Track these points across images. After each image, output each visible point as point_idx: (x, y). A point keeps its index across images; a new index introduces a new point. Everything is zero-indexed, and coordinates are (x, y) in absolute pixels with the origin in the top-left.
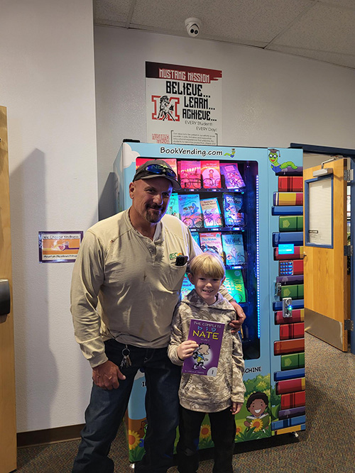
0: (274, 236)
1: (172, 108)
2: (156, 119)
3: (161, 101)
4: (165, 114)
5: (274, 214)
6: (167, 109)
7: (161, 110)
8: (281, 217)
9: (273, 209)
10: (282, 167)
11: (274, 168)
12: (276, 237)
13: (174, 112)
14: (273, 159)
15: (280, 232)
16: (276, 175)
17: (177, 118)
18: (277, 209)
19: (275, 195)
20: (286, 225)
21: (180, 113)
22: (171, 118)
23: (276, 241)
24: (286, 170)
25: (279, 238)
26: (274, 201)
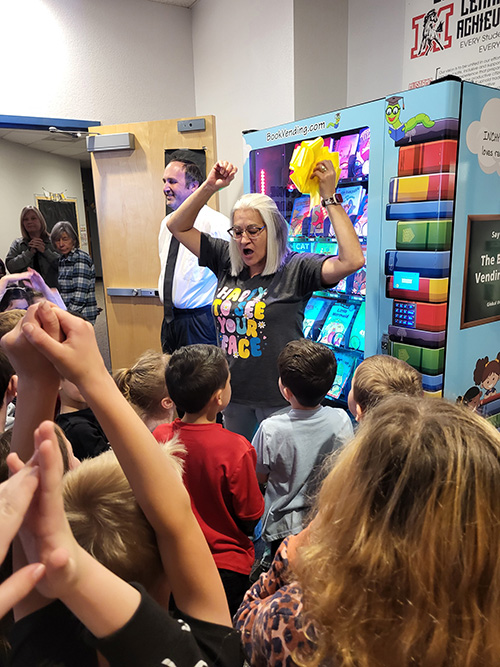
0: (387, 255)
1: (440, 29)
2: (416, 56)
3: (426, 21)
4: (430, 41)
5: (389, 217)
6: (433, 33)
7: (424, 37)
8: (401, 223)
9: (388, 208)
10: (407, 127)
11: (394, 133)
12: (392, 258)
13: (443, 34)
14: (392, 116)
15: (398, 249)
16: (396, 146)
17: (447, 42)
18: (396, 209)
19: (392, 184)
20: (409, 237)
21: (453, 31)
22: (438, 46)
23: (391, 265)
24: (413, 133)
25: (396, 260)
26: (391, 193)
